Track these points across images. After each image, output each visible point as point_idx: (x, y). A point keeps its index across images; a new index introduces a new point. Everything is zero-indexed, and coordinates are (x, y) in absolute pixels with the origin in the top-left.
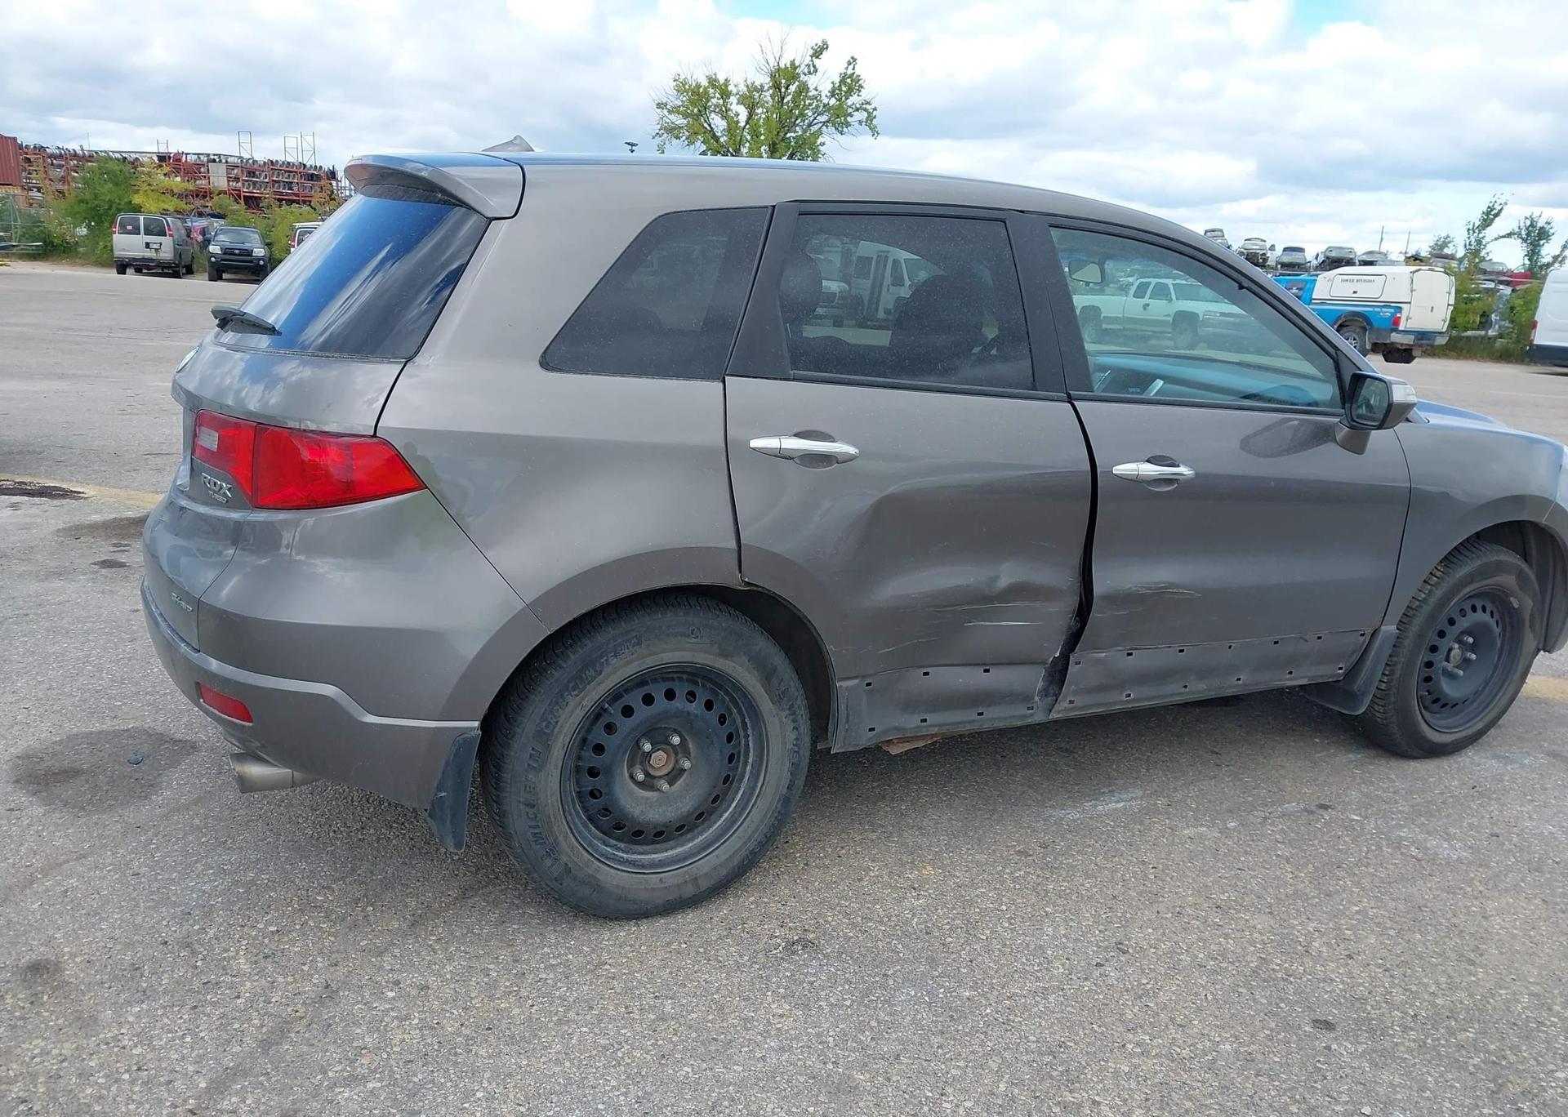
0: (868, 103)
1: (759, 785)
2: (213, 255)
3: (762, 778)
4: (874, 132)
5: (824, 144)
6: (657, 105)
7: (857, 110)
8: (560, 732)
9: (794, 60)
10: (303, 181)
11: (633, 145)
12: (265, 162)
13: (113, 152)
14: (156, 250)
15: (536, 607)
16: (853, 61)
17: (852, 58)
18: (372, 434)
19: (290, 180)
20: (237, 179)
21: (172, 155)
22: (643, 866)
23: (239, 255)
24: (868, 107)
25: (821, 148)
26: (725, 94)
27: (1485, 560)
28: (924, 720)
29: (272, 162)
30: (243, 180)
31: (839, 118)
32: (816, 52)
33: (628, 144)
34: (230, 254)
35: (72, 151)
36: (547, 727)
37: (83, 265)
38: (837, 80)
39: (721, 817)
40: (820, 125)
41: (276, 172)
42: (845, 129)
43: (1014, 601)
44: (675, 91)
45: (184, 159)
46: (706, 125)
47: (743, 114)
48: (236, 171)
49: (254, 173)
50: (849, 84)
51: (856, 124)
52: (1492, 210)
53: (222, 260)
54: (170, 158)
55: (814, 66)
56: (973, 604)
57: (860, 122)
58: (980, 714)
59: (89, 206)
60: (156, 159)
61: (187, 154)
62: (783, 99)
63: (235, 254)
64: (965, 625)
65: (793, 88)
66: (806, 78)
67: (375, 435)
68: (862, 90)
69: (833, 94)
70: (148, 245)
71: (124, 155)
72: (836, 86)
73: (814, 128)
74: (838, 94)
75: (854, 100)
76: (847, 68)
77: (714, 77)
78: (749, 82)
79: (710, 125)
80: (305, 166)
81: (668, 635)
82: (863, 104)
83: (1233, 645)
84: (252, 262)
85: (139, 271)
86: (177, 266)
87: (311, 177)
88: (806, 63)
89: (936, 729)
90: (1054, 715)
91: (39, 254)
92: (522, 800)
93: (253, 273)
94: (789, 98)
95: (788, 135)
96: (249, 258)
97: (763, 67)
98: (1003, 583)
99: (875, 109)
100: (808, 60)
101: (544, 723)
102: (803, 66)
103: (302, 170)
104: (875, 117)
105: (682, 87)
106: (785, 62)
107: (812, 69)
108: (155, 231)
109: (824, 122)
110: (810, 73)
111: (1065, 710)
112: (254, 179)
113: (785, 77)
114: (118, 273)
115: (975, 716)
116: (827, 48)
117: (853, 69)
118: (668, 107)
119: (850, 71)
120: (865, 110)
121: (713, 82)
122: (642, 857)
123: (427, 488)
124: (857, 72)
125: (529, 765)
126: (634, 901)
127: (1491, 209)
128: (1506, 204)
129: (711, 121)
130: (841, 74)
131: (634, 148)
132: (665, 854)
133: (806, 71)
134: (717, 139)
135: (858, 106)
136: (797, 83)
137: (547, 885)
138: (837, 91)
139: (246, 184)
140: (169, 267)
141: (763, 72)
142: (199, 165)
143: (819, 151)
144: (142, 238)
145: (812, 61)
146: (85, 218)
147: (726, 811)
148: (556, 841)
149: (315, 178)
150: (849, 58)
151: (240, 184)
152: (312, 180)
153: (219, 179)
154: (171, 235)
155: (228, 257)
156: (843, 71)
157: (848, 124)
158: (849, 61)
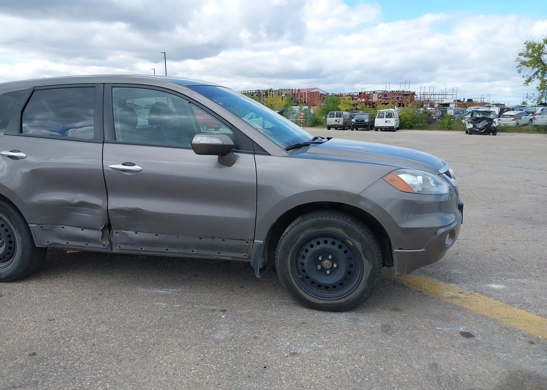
2: (353, 122)
10: (403, 96)
12: (390, 92)
13: (347, 93)
14: (338, 122)
19: (398, 97)
20: (381, 98)
21: (363, 92)
23: (360, 122)
27: (319, 219)
28: (68, 243)
29: (393, 91)
30: (382, 98)
34: (358, 122)
35: (335, 94)
37: (323, 128)
41: (394, 94)
43: (84, 207)
45: (366, 93)
48: (380, 95)
49: (386, 95)
53: (355, 124)
54: (362, 93)
56: (69, 206)
58: (86, 244)
59: (327, 110)
60: (358, 94)
61: (368, 92)
63: (359, 122)
64: (70, 213)
70: (336, 121)
71: (350, 94)
80: (404, 91)
83: (179, 236)
84: (364, 124)
85: (336, 129)
86: (344, 126)
87: (406, 95)
89: (75, 247)
90: (115, 251)
91: (313, 125)
93: (365, 127)
96: (363, 123)
98: (77, 201)
103: (403, 93)
108: (339, 116)
111: (118, 249)
112: (386, 97)
114: (328, 129)
115: (85, 245)
139: (383, 99)
140: (342, 127)
142: (370, 95)
144: (335, 118)
146: (325, 114)
149: (407, 95)
151: (381, 99)
152: (406, 96)
153: (375, 99)
154: (343, 117)
155: (356, 123)
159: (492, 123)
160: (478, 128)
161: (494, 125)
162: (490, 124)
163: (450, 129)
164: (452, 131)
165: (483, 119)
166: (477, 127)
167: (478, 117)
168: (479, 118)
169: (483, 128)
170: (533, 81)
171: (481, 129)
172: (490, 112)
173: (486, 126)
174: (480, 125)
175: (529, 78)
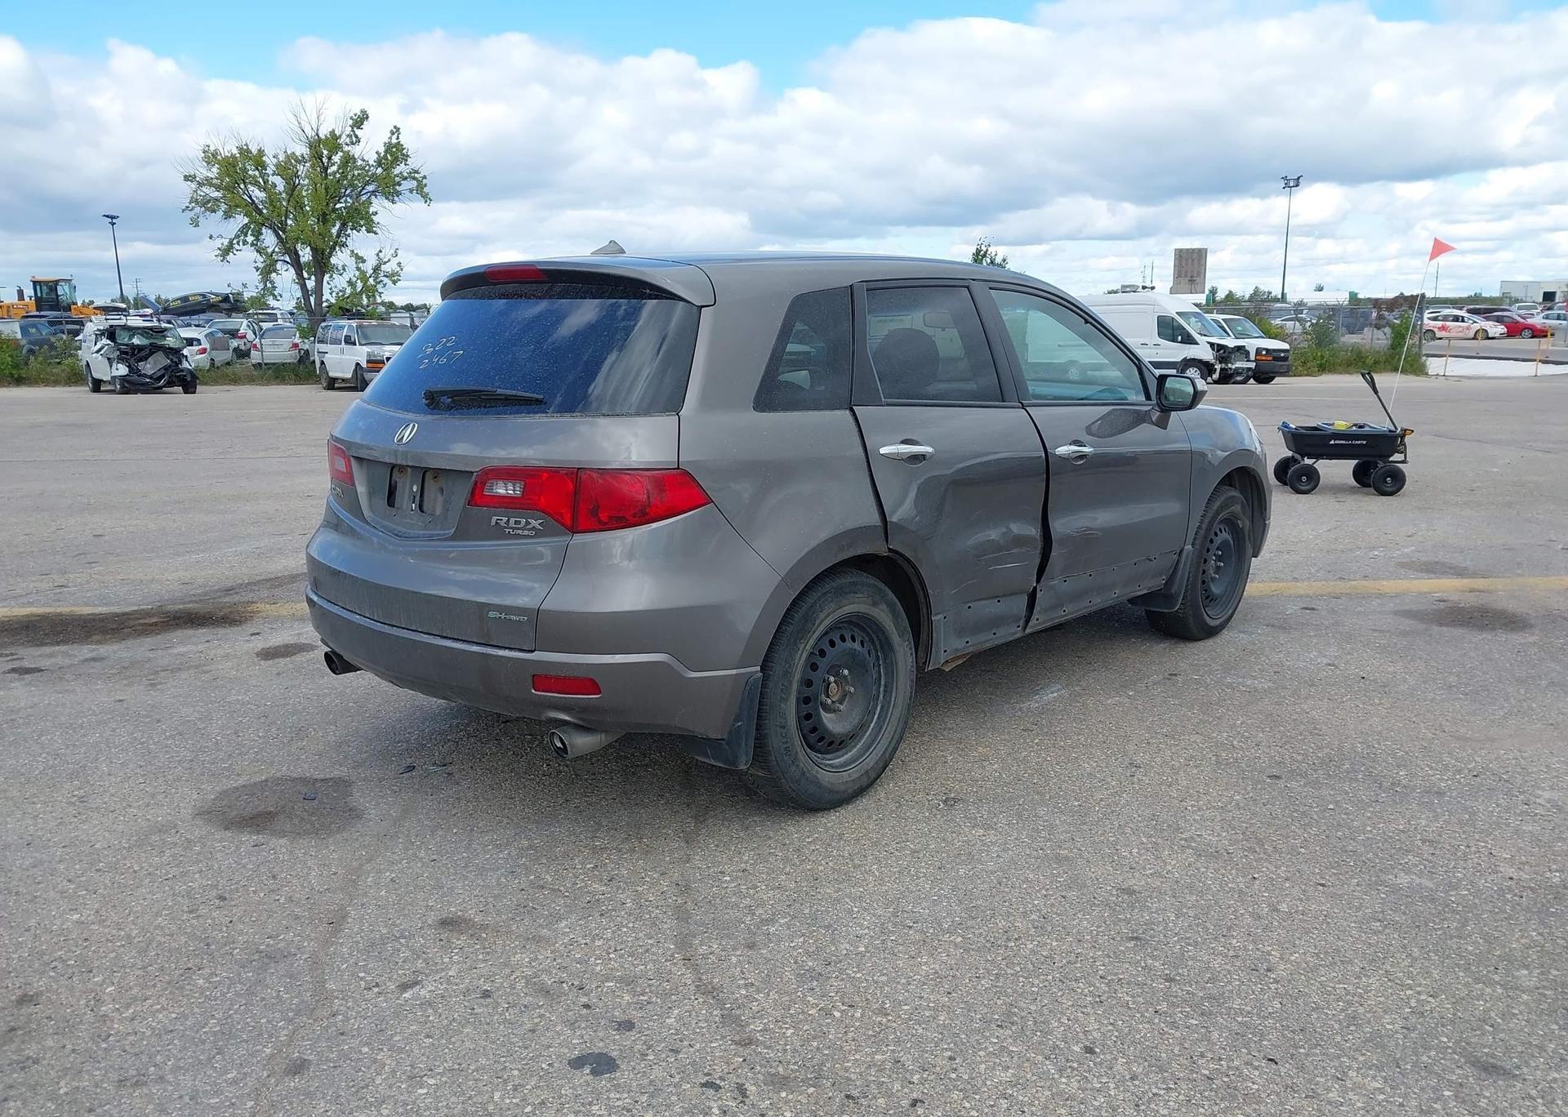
0: (417, 172)
1: (893, 699)
3: (894, 694)
4: (426, 198)
5: (376, 213)
6: (185, 177)
7: (406, 179)
8: (796, 670)
9: (334, 131)
11: (112, 217)
15: (787, 580)
16: (396, 131)
17: (395, 127)
18: (676, 467)
22: (837, 767)
24: (416, 175)
25: (374, 218)
26: (260, 165)
28: (967, 642)
31: (389, 189)
32: (357, 122)
33: (108, 216)
36: (789, 667)
38: (382, 150)
39: (869, 726)
40: (369, 194)
42: (396, 198)
43: (1014, 548)
44: (204, 163)
46: (246, 197)
47: (280, 183)
50: (394, 153)
51: (407, 192)
52: (980, 251)
55: (356, 137)
56: (994, 553)
57: (411, 191)
58: (994, 634)
62: (326, 169)
64: (990, 569)
65: (336, 158)
66: (349, 148)
67: (678, 468)
68: (409, 159)
69: (379, 163)
72: (382, 155)
73: (364, 198)
74: (384, 163)
75: (400, 169)
76: (390, 138)
77: (245, 147)
78: (289, 152)
79: (250, 197)
81: (846, 593)
82: (410, 173)
83: (1115, 568)
88: (347, 133)
89: (972, 648)
90: (1028, 631)
92: (778, 724)
94: (334, 168)
95: (337, 206)
97: (302, 138)
99: (425, 177)
100: (348, 130)
101: (787, 665)
102: (344, 137)
104: (426, 185)
105: (211, 157)
106: (324, 132)
107: (354, 139)
109: (373, 192)
110: (353, 143)
111: (1035, 625)
113: (322, 147)
115: (992, 636)
116: (367, 118)
117: (398, 138)
118: (197, 179)
119: (394, 141)
120: (414, 178)
121: (245, 152)
122: (834, 761)
123: (713, 502)
124: (402, 140)
125: (781, 697)
126: (837, 792)
127: (978, 251)
128: (989, 245)
129: (251, 193)
130: (385, 143)
131: (114, 221)
132: (842, 759)
133: (348, 140)
134: (260, 212)
135: (405, 174)
136: (340, 154)
137: (790, 787)
138: (383, 161)
141: (301, 143)
143: (372, 220)
145: (353, 131)
147: (871, 723)
148: (797, 752)
150: (392, 128)
156: (387, 140)
157: (398, 194)
158: (392, 130)
159: (181, 362)
160: (145, 376)
161: (185, 365)
162: (177, 365)
163: (19, 381)
164: (29, 387)
165: (154, 349)
166: (143, 372)
167: (138, 345)
168: (140, 348)
169: (159, 374)
170: (237, 250)
171: (155, 377)
172: (163, 332)
173: (166, 368)
174: (149, 367)
175: (226, 242)
